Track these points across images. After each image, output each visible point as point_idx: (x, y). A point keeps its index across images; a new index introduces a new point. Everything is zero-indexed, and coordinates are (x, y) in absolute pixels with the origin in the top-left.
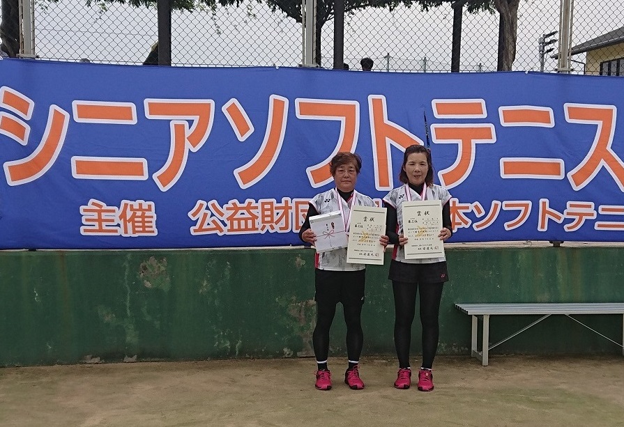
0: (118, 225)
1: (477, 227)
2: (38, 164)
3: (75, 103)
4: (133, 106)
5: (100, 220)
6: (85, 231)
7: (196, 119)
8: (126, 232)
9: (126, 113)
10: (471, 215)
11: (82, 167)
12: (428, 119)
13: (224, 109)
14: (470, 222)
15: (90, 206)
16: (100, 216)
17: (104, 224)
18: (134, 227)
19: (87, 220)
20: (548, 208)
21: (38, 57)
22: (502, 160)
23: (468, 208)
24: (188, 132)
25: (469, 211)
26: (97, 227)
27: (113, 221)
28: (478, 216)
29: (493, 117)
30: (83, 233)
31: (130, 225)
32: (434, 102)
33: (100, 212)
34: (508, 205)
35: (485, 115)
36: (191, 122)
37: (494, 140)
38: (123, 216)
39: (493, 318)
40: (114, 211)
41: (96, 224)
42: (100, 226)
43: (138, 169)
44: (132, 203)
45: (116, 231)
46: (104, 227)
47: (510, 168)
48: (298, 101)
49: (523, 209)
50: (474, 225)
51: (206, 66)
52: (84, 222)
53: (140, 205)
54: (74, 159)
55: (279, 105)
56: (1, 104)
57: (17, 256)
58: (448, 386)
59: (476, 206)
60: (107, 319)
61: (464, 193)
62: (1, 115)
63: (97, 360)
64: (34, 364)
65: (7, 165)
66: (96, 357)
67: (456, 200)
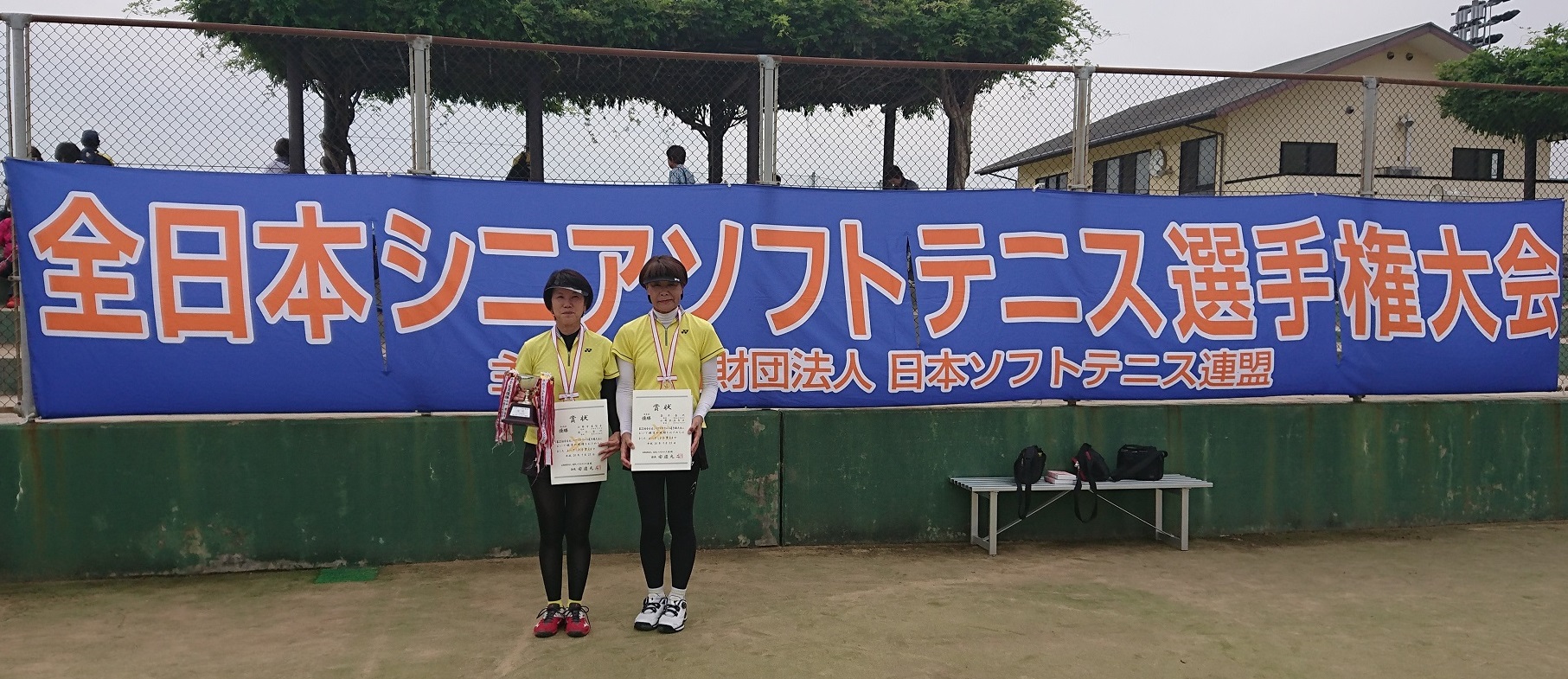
1: (976, 384)
2: (435, 305)
3: (482, 231)
4: (554, 234)
7: (631, 250)
9: (545, 243)
10: (967, 369)
11: (491, 310)
12: (912, 251)
13: (665, 237)
14: (967, 377)
15: (501, 359)
20: (1062, 359)
21: (434, 173)
22: (1004, 301)
23: (963, 360)
25: (965, 364)
28: (977, 370)
29: (992, 248)
30: (491, 392)
32: (920, 228)
34: (1013, 356)
35: (982, 245)
36: (624, 255)
37: (993, 276)
39: (1000, 494)
47: (1013, 310)
48: (754, 227)
49: (1031, 360)
50: (972, 382)
51: (642, 184)
52: (493, 379)
54: (481, 300)
55: (731, 232)
56: (388, 230)
57: (408, 423)
58: (958, 581)
59: (974, 358)
60: (520, 501)
61: (957, 341)
62: (388, 244)
63: (507, 553)
64: (429, 560)
65: (395, 307)
66: (507, 549)
67: (949, 350)
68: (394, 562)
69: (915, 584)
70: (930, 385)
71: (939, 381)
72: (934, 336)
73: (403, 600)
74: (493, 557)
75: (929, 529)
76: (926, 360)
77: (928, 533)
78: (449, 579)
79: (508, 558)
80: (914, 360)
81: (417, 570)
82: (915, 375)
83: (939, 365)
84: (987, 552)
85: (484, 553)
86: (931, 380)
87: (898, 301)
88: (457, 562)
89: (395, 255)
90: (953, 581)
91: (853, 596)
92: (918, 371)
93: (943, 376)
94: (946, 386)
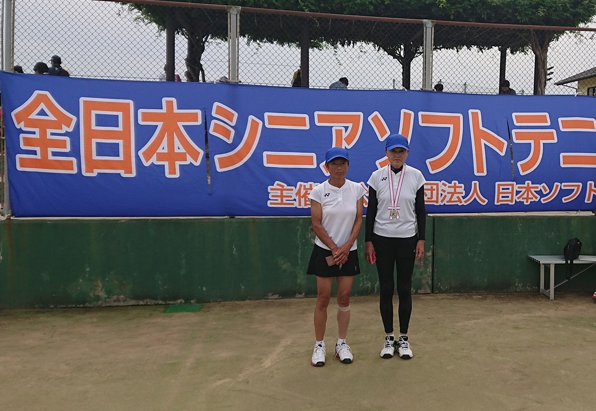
0: (295, 200)
1: (544, 200)
2: (239, 156)
3: (266, 115)
4: (307, 116)
5: (282, 196)
6: (271, 204)
7: (350, 125)
8: (300, 205)
9: (302, 122)
10: (540, 193)
11: (270, 159)
12: (510, 126)
13: (370, 119)
14: (539, 197)
15: (275, 186)
16: (282, 193)
17: (285, 199)
18: (306, 201)
19: (273, 196)
20: (593, 188)
21: (240, 82)
22: (562, 155)
23: (537, 188)
24: (345, 135)
25: (539, 190)
26: (279, 201)
27: (291, 197)
28: (545, 193)
29: (554, 125)
30: (269, 205)
31: (303, 200)
32: (514, 114)
33: (282, 191)
34: (565, 186)
35: (549, 124)
36: (346, 128)
37: (555, 141)
38: (298, 193)
39: (556, 265)
40: (292, 190)
41: (279, 199)
42: (282, 200)
43: (309, 160)
44: (305, 184)
45: (293, 204)
46: (285, 202)
47: (567, 160)
48: (420, 113)
49: (576, 188)
50: (542, 200)
51: (357, 89)
52: (270, 197)
53: (311, 185)
54: (265, 154)
55: (407, 116)
56: (214, 114)
57: (221, 222)
58: (531, 315)
59: (543, 187)
60: (284, 267)
61: (535, 178)
62: (214, 122)
63: (276, 296)
64: (231, 300)
65: (216, 157)
66: (276, 294)
67: (530, 182)
68: (211, 301)
69: (506, 316)
70: (518, 201)
71: (523, 199)
72: (522, 174)
73: (214, 323)
74: (268, 299)
75: (517, 284)
76: (516, 187)
77: (516, 287)
78: (241, 311)
79: (276, 299)
80: (510, 187)
81: (224, 306)
82: (510, 195)
83: (524, 190)
84: (549, 298)
85: (264, 296)
86: (518, 198)
87: (503, 154)
88: (247, 302)
89: (217, 128)
90: (528, 315)
91: (471, 323)
92: (512, 193)
93: (525, 196)
94: (527, 202)
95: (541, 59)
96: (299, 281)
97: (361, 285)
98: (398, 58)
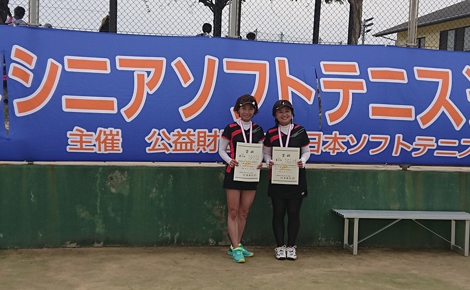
0: (95, 145)
1: (351, 152)
2: (37, 100)
3: (66, 58)
4: (108, 61)
5: (81, 142)
6: (70, 149)
7: (153, 70)
8: (100, 150)
9: (103, 66)
10: (347, 144)
11: (70, 104)
12: (318, 75)
13: (173, 64)
14: (346, 148)
15: (74, 132)
16: (81, 138)
17: (84, 144)
18: (106, 147)
19: (72, 141)
20: (401, 141)
21: (40, 25)
22: (371, 106)
23: (345, 138)
24: (147, 80)
25: (346, 141)
26: (79, 147)
27: (91, 142)
28: (352, 144)
29: (364, 75)
30: (68, 150)
31: (103, 146)
32: (322, 63)
33: (81, 136)
34: (373, 138)
35: (358, 73)
36: (149, 73)
37: (365, 91)
38: (98, 139)
39: (361, 220)
40: (92, 135)
41: (79, 144)
42: (81, 146)
43: (110, 105)
44: (106, 129)
45: (93, 149)
46: (84, 147)
47: (376, 111)
48: (225, 60)
49: (383, 141)
50: (349, 151)
51: (160, 35)
52: (69, 143)
53: (111, 131)
54: (64, 98)
55: (212, 63)
56: (13, 57)
57: (20, 168)
59: (351, 138)
60: (83, 215)
61: (343, 128)
62: (13, 65)
63: (74, 245)
64: (29, 247)
65: (15, 102)
66: (74, 243)
67: (338, 133)
68: (8, 248)
70: (324, 151)
71: (329, 149)
72: (330, 124)
73: (9, 270)
74: (66, 247)
75: (320, 238)
76: (323, 137)
77: (319, 241)
78: (38, 259)
79: (74, 247)
80: (317, 137)
81: (20, 253)
82: (316, 145)
83: (330, 141)
84: (352, 253)
85: (61, 244)
86: (325, 149)
87: (310, 103)
88: (45, 249)
89: (16, 72)
92: (318, 143)
93: (332, 146)
94: (333, 152)
95: (356, 8)
96: (98, 230)
97: (160, 236)
98: (210, 5)
